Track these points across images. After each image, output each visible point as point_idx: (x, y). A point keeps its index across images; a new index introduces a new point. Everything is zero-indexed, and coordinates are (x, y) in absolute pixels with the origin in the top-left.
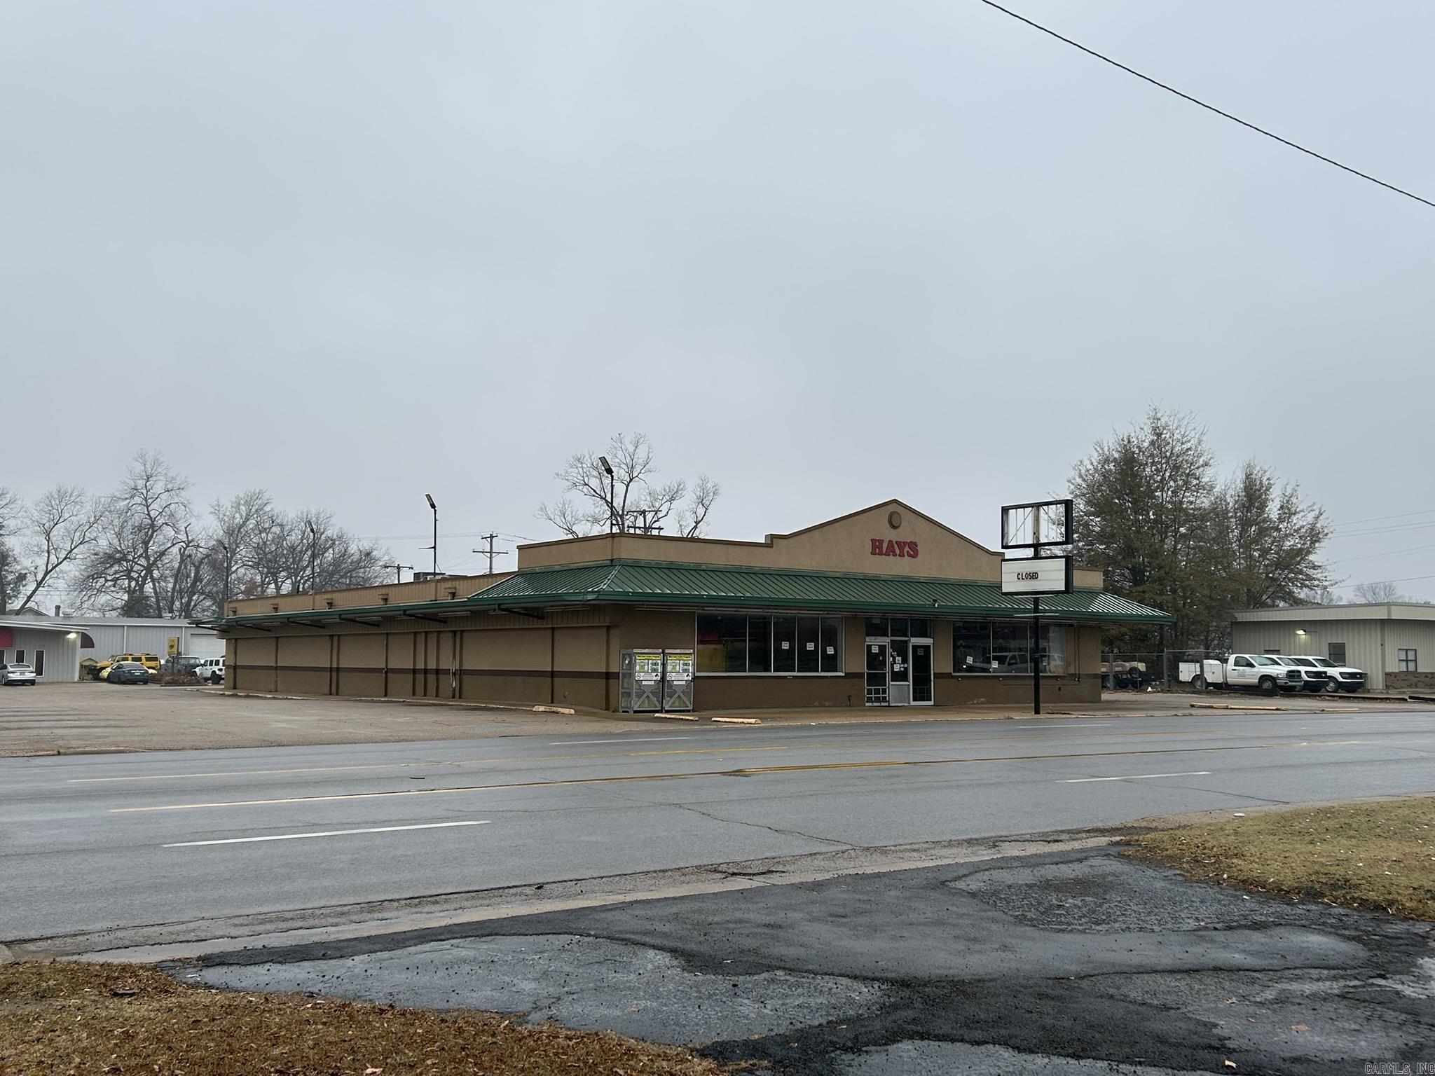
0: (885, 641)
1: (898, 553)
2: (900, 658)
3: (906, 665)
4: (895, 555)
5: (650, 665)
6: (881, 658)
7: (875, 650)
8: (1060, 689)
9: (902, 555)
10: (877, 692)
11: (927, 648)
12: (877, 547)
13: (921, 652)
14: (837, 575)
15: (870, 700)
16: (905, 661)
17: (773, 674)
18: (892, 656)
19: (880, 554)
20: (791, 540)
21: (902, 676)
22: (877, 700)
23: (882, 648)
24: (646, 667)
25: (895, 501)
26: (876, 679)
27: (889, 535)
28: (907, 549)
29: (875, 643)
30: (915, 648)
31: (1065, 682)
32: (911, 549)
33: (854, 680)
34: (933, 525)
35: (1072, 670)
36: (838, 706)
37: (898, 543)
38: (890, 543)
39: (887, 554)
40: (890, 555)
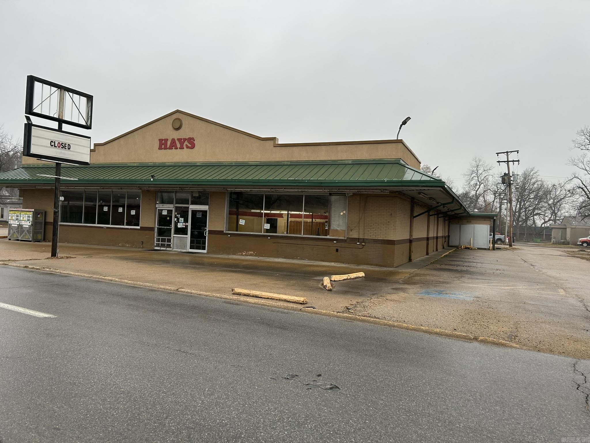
0: (171, 207)
1: (178, 145)
2: (183, 219)
3: (187, 224)
4: (176, 148)
5: (15, 217)
6: (168, 218)
7: (165, 213)
8: (337, 250)
9: (182, 148)
10: (163, 240)
11: (204, 213)
12: (163, 144)
13: (199, 215)
14: (135, 165)
15: (158, 245)
16: (186, 221)
17: (96, 225)
18: (176, 217)
19: (166, 148)
20: (105, 146)
21: (183, 231)
22: (163, 246)
23: (170, 212)
24: (13, 217)
25: (178, 111)
26: (164, 233)
27: (171, 135)
28: (186, 143)
29: (165, 208)
30: (194, 212)
31: (344, 244)
32: (191, 143)
33: (147, 232)
34: (208, 123)
35: (354, 235)
36: (134, 247)
37: (179, 140)
38: (173, 141)
39: (170, 148)
40: (172, 149)
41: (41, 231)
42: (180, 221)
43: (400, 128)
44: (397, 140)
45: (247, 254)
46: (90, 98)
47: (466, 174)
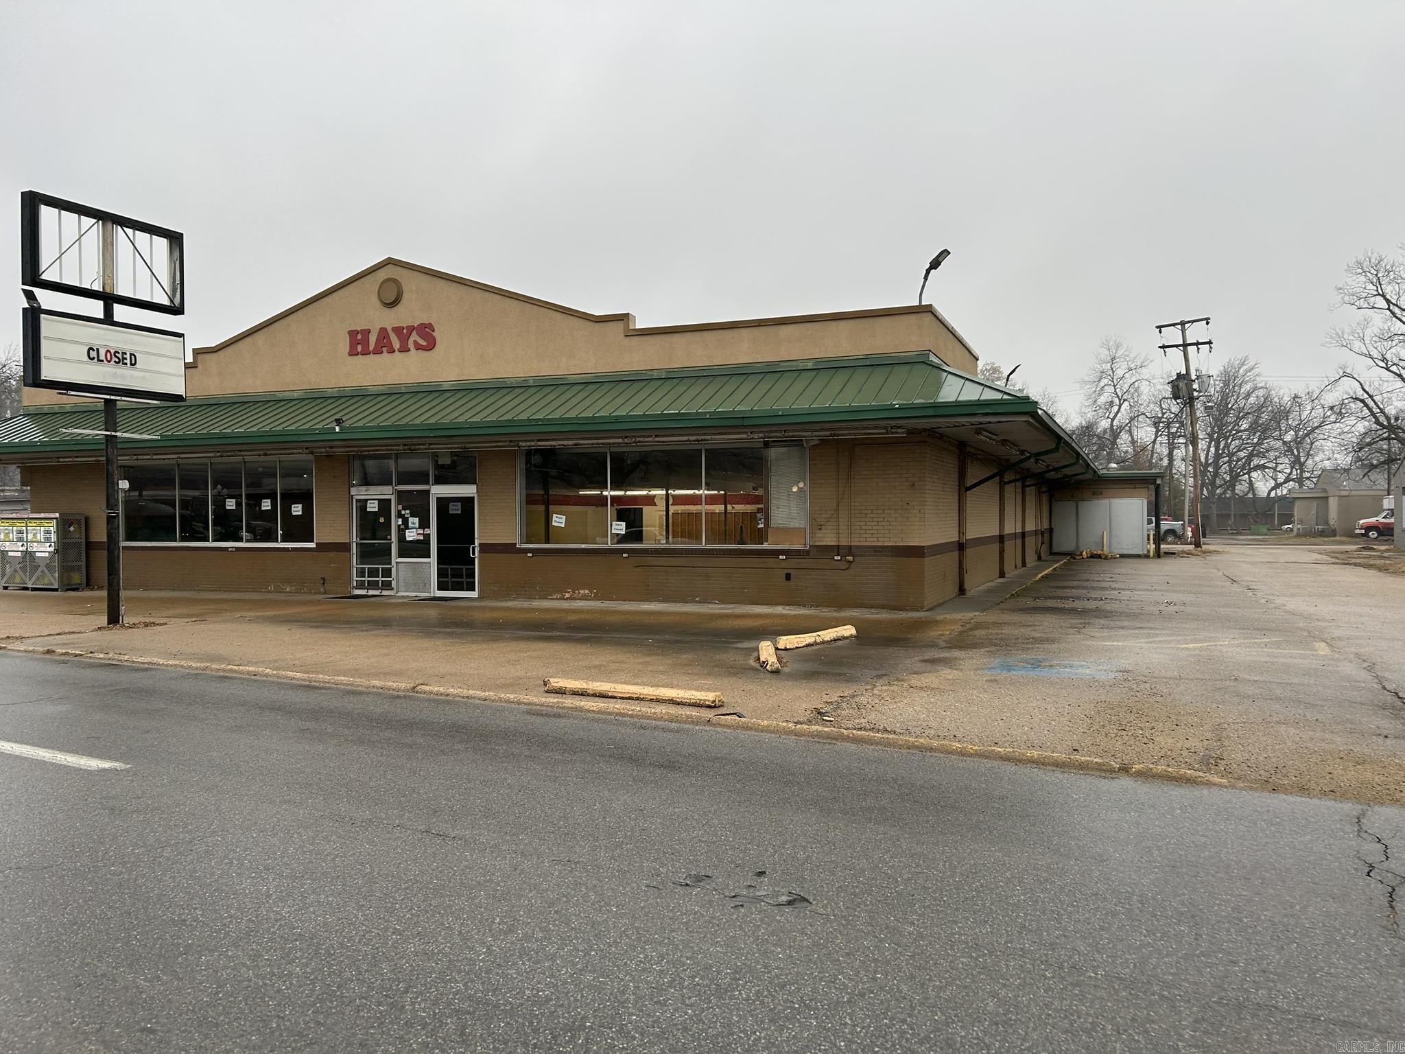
0: (387, 492)
1: (396, 344)
2: (416, 520)
3: (427, 531)
4: (392, 351)
5: (15, 533)
6: (382, 520)
7: (373, 507)
8: (788, 577)
9: (404, 349)
10: (373, 573)
11: (468, 502)
12: (359, 343)
13: (455, 509)
14: (296, 395)
15: (361, 585)
16: (424, 524)
17: (210, 544)
18: (400, 515)
19: (366, 353)
20: (221, 353)
21: (419, 549)
22: (373, 585)
23: (385, 504)
24: (11, 535)
25: (390, 262)
26: (375, 554)
27: (377, 319)
28: (414, 337)
29: (373, 496)
30: (443, 503)
31: (805, 562)
32: (426, 336)
33: (332, 554)
34: (466, 287)
35: (828, 538)
36: (305, 593)
37: (399, 330)
38: (383, 333)
39: (377, 351)
40: (382, 352)
41: (79, 563)
42: (410, 525)
43: (926, 278)
44: (920, 306)
45: (575, 595)
46: (175, 240)
47: (1087, 379)
